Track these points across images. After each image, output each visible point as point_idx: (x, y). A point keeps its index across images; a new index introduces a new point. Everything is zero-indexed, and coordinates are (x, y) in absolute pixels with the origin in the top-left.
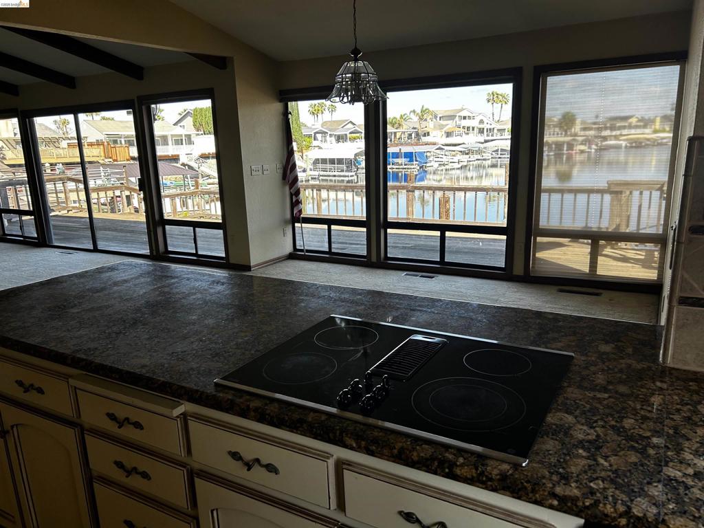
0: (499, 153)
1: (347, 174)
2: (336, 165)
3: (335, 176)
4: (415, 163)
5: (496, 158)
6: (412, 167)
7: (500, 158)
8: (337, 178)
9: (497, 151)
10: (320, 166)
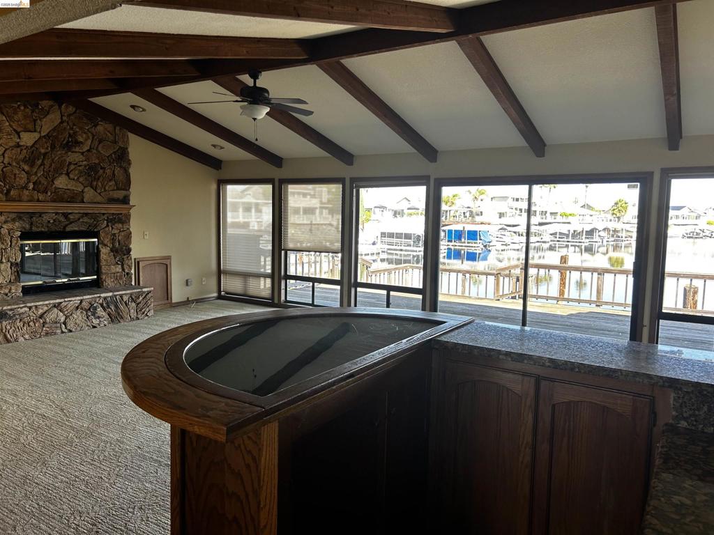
0: (558, 236)
1: (415, 249)
2: (403, 240)
3: (401, 250)
4: (479, 241)
5: (554, 241)
6: (476, 245)
7: (558, 241)
8: (403, 253)
9: (556, 234)
10: (387, 239)
